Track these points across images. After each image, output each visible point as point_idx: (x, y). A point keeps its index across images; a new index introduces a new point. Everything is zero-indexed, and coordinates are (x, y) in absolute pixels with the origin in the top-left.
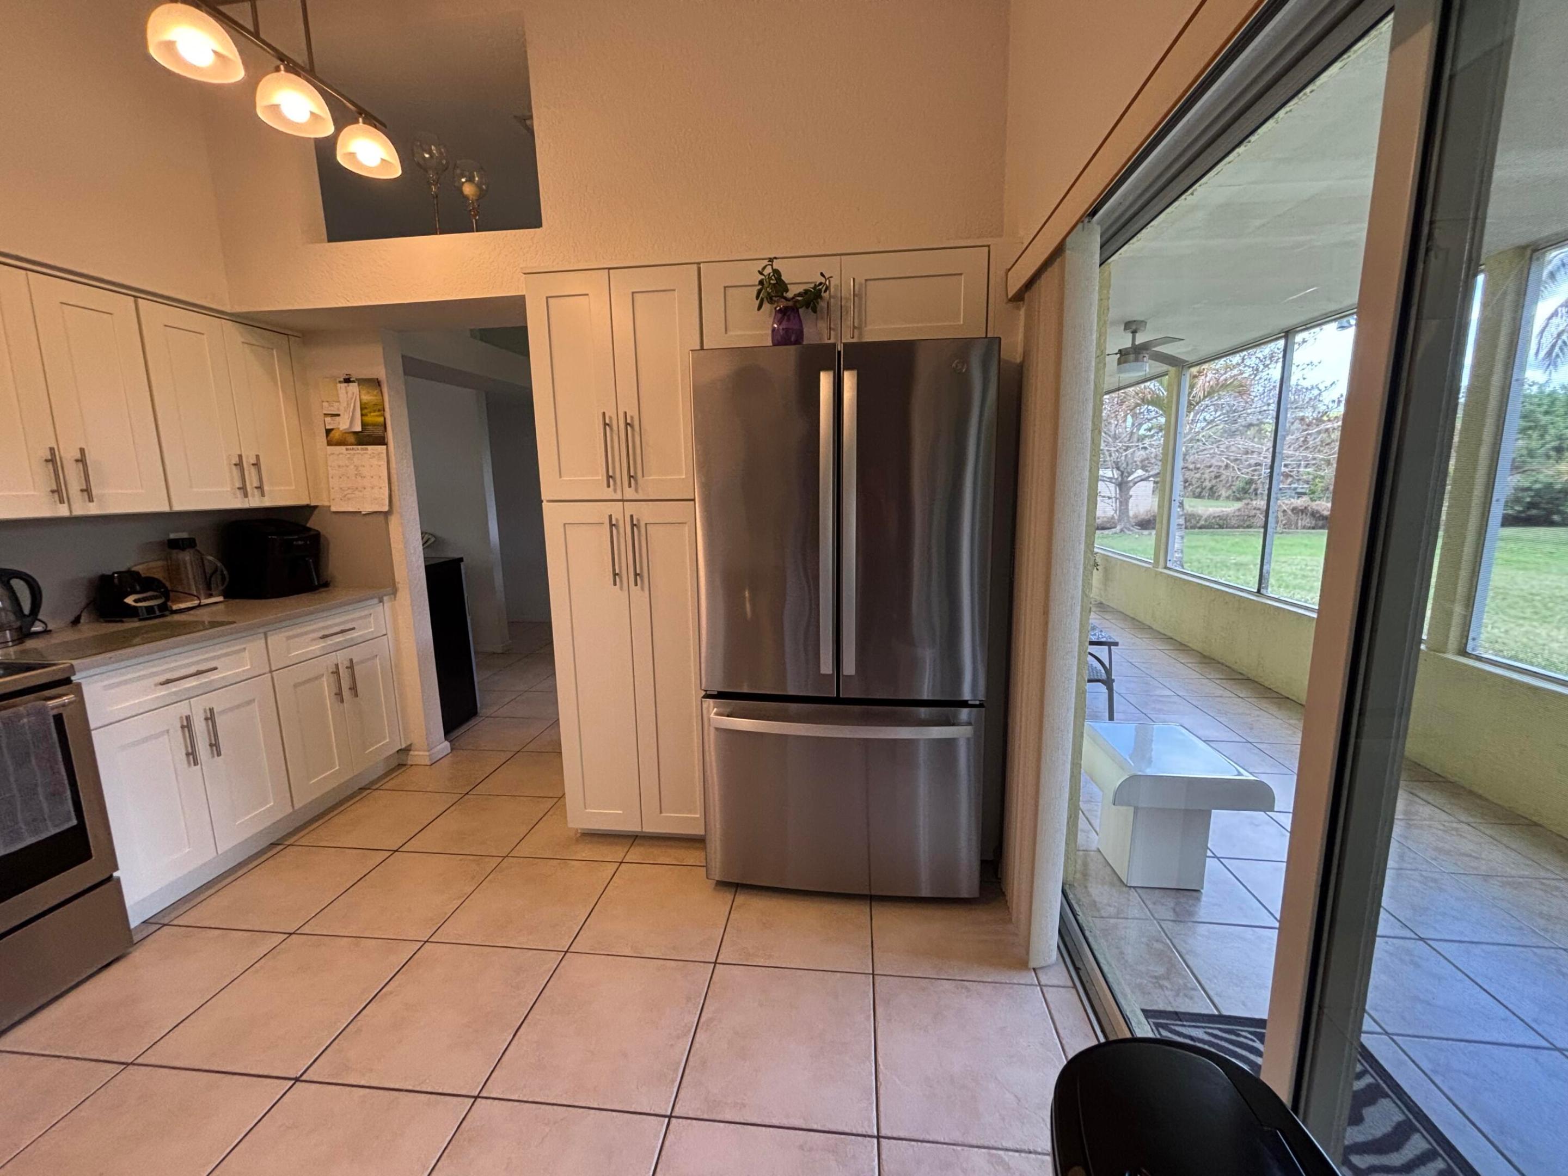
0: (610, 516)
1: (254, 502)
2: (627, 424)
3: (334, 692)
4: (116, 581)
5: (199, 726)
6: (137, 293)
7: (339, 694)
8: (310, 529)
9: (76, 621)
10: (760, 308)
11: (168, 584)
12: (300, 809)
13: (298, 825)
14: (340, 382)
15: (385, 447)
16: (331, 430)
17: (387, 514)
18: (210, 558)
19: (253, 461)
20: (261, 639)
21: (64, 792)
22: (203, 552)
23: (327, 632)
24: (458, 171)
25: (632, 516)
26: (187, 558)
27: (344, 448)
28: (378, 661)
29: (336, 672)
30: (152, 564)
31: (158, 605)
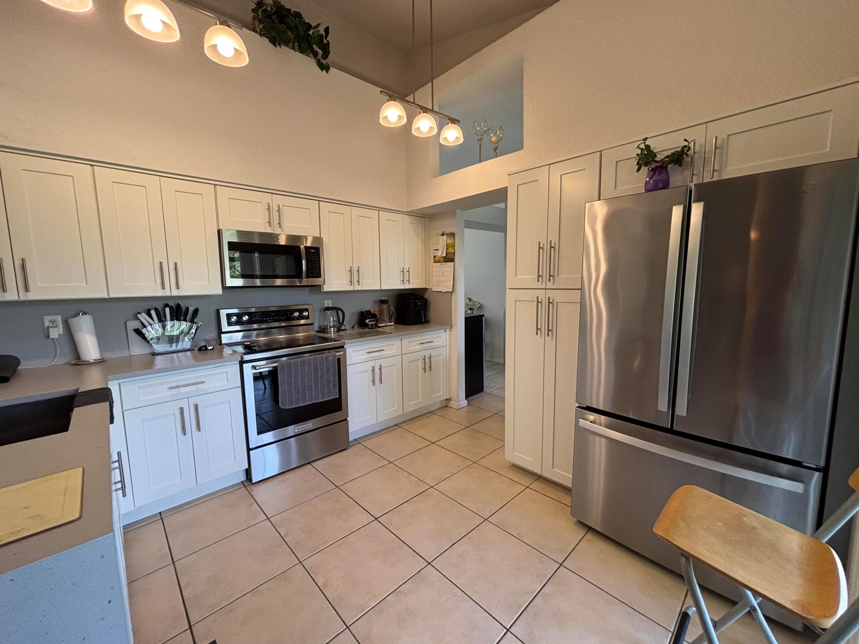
0: (538, 298)
1: (407, 286)
2: (551, 247)
3: (423, 368)
4: (365, 314)
5: (377, 371)
6: (379, 209)
7: (425, 369)
8: (425, 298)
9: (353, 327)
10: (638, 170)
11: (378, 316)
12: (406, 413)
13: (405, 420)
14: (440, 235)
15: (453, 263)
16: (436, 256)
17: (451, 293)
18: (392, 308)
19: (408, 270)
20: (399, 341)
21: (337, 385)
22: (390, 305)
23: (423, 342)
24: (491, 132)
25: (549, 298)
26: (385, 307)
27: (439, 263)
28: (441, 357)
29: (424, 359)
30: (375, 309)
31: (375, 324)
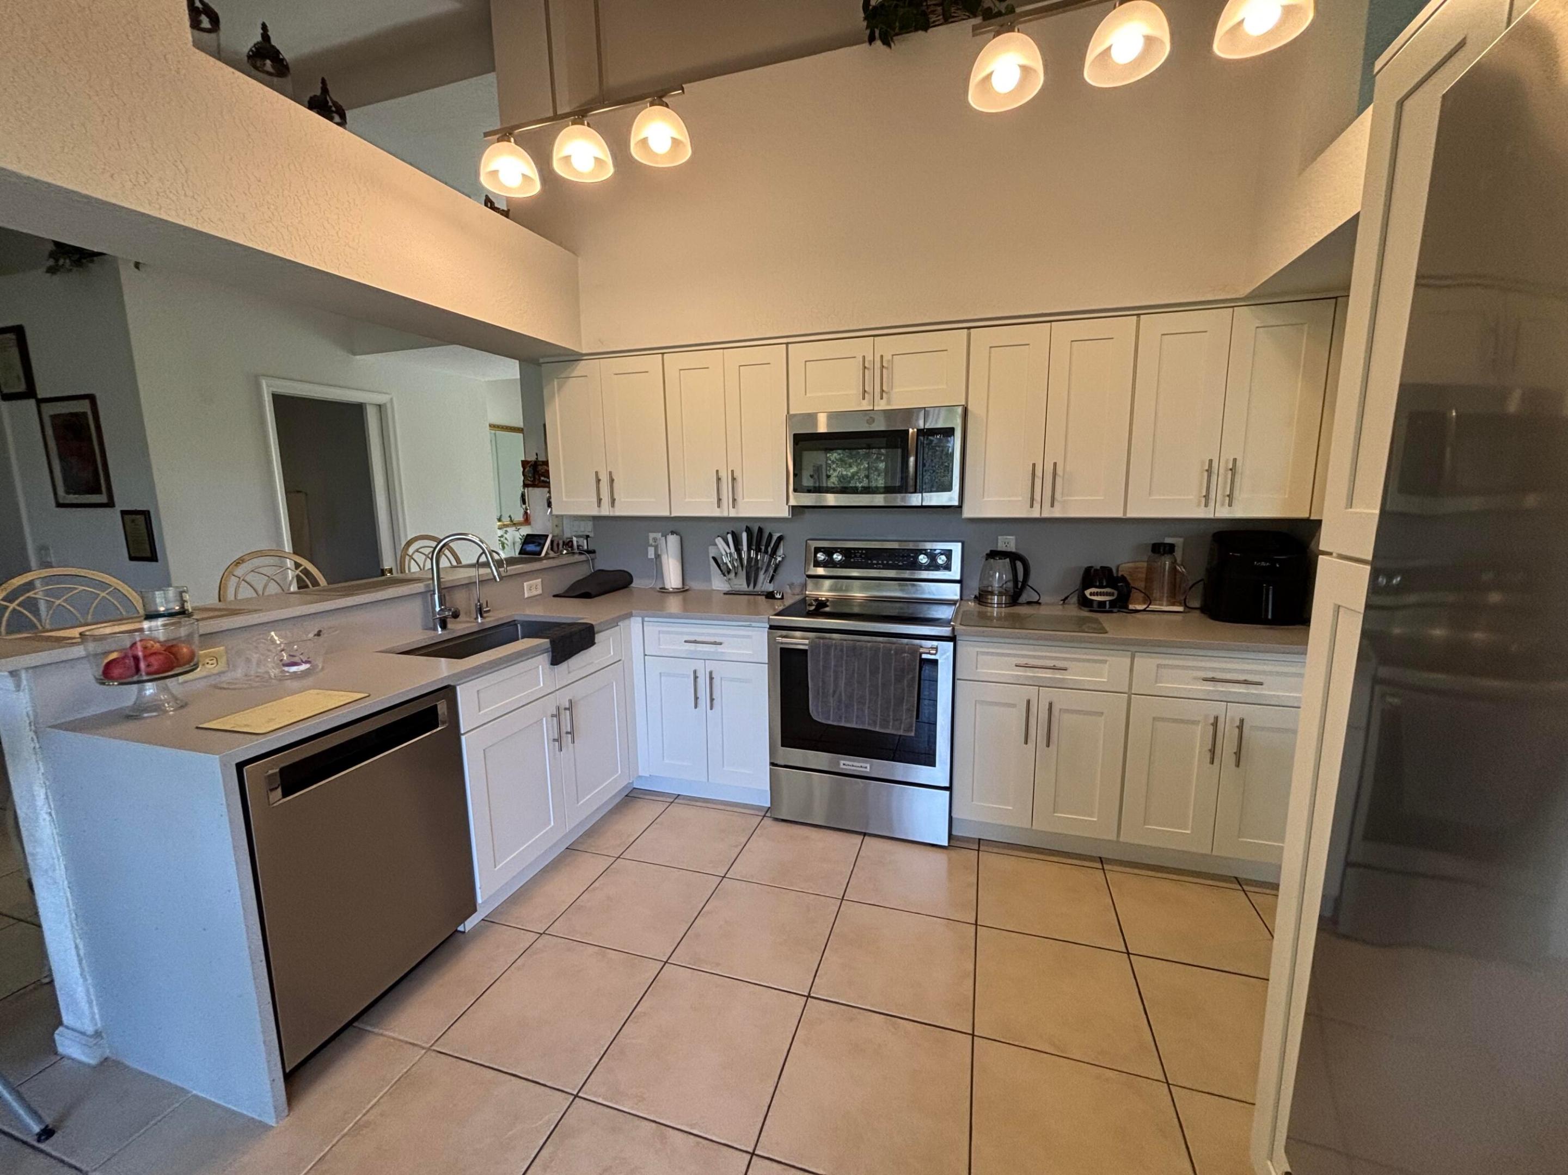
1: (1223, 512)
3: (1208, 748)
4: (1092, 573)
5: (1040, 714)
6: (1139, 311)
7: (1213, 752)
9: (1065, 600)
11: (1134, 585)
12: (1123, 843)
19: (1230, 466)
20: (1127, 657)
21: (913, 710)
23: (1219, 676)
26: (1166, 564)
29: (1218, 726)
30: (1138, 564)
31: (1110, 601)
